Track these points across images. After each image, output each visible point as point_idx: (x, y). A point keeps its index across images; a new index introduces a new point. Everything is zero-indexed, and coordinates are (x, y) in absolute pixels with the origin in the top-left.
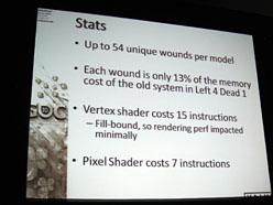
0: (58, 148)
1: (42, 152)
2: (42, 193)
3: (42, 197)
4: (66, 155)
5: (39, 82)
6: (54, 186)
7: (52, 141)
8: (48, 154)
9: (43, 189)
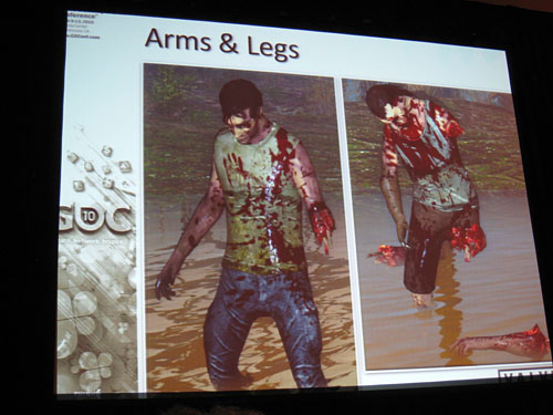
0: (117, 292)
1: (86, 302)
2: (88, 383)
3: (88, 390)
4: (134, 304)
5: (76, 160)
6: (113, 367)
7: (105, 279)
8: (99, 305)
9: (90, 375)
